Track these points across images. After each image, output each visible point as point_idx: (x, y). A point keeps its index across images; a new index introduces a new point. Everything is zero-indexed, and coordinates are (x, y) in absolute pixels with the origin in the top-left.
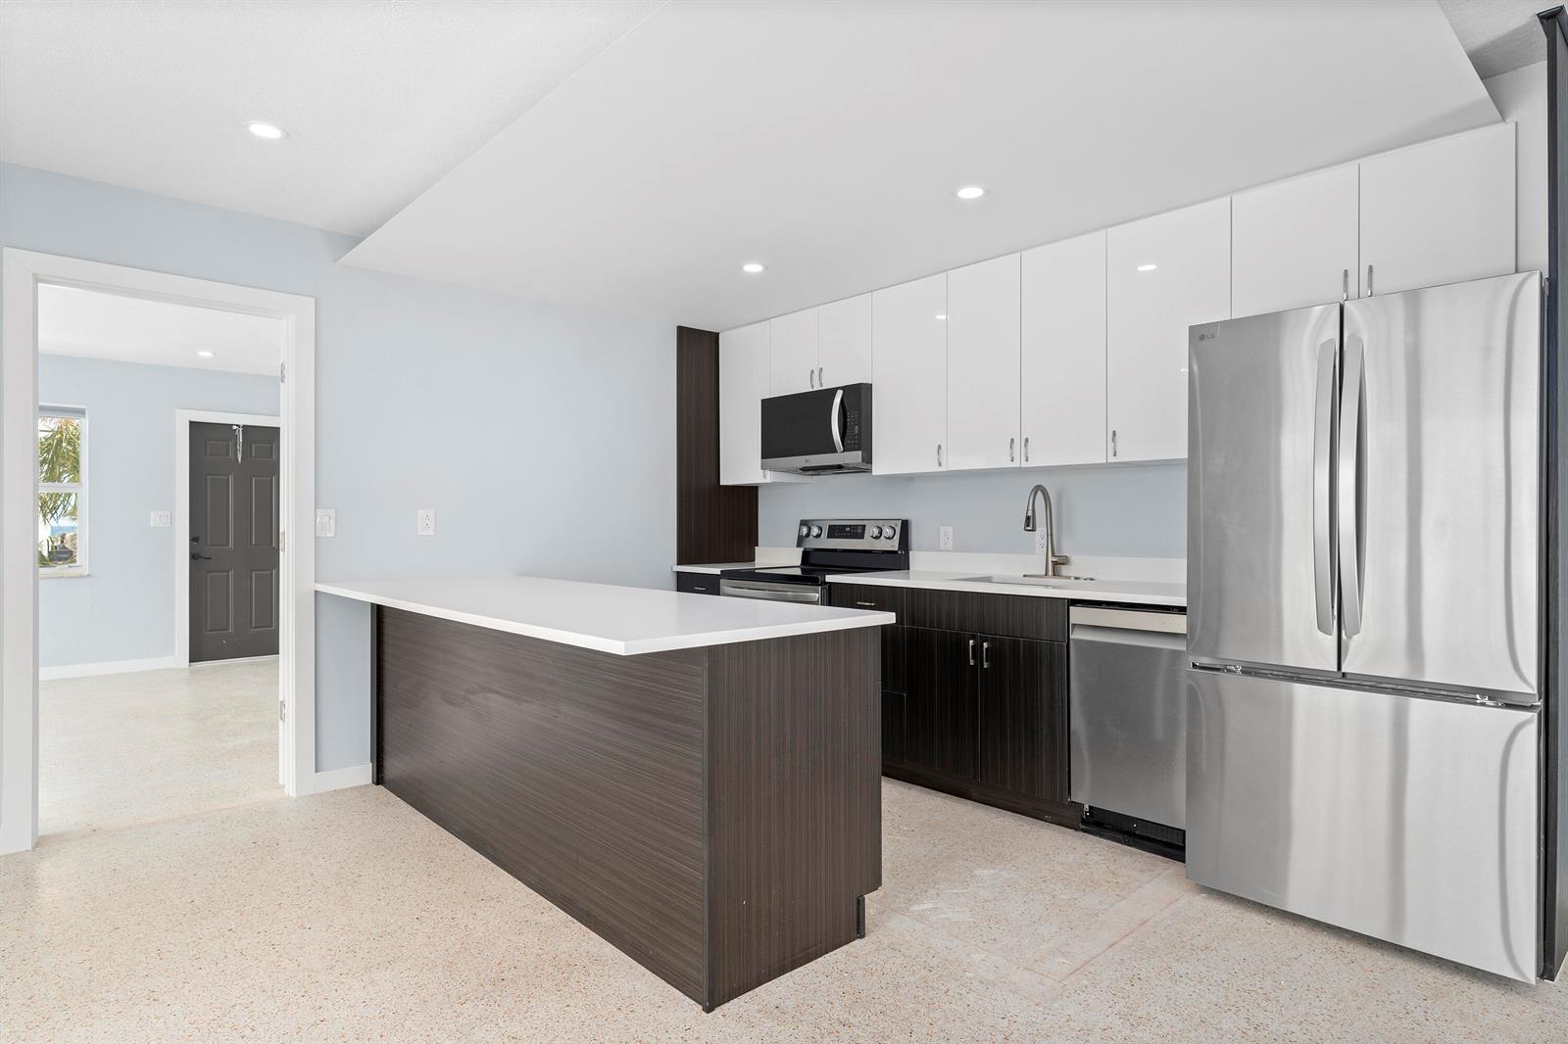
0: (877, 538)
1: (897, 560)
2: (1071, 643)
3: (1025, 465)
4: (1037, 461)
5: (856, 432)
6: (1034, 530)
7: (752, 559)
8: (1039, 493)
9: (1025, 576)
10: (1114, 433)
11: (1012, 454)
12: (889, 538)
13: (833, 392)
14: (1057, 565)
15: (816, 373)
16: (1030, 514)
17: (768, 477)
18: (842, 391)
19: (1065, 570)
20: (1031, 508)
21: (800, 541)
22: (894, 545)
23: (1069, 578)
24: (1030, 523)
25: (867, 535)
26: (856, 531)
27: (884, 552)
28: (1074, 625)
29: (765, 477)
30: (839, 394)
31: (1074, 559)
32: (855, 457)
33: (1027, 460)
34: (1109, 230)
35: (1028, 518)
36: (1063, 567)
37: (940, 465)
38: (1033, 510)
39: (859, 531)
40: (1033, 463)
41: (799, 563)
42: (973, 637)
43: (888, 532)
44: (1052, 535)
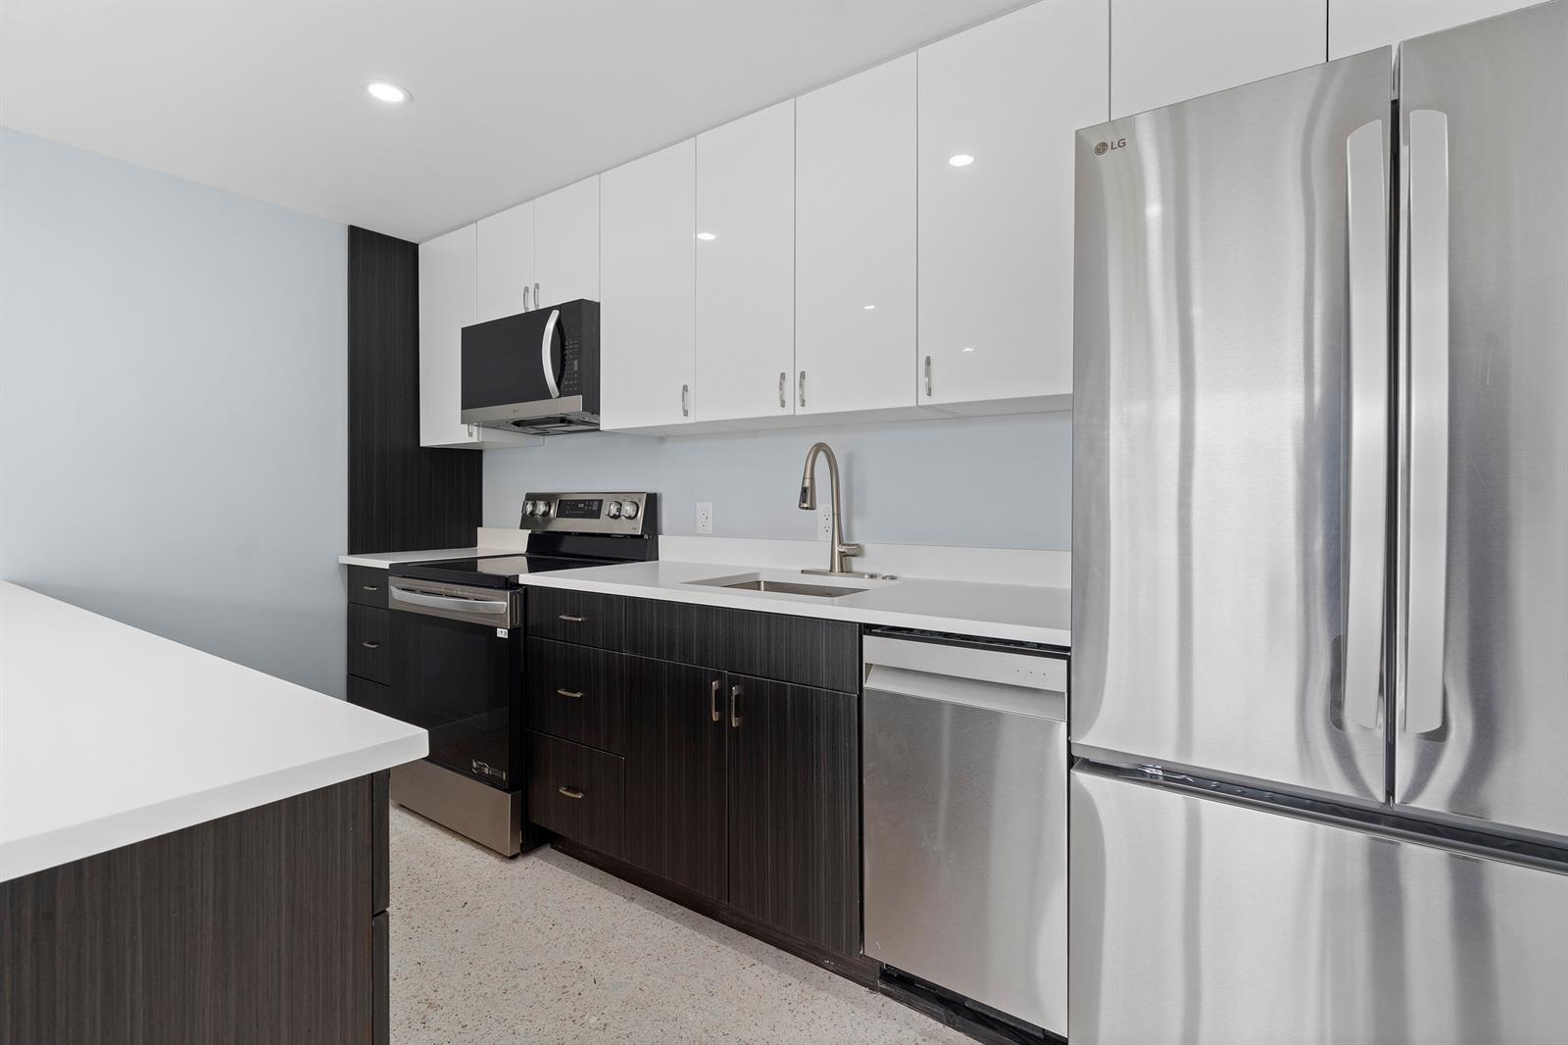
0: (615, 517)
1: (640, 548)
2: (865, 693)
3: (800, 411)
4: (819, 404)
5: (576, 369)
6: (812, 508)
7: (472, 542)
8: (821, 455)
9: (803, 572)
10: (928, 361)
11: (781, 396)
12: (629, 518)
13: (547, 312)
14: (846, 557)
15: (531, 291)
16: (807, 484)
17: (475, 434)
18: (558, 312)
19: (856, 564)
20: (808, 475)
21: (527, 521)
22: (636, 528)
23: (861, 575)
24: (807, 497)
25: (604, 512)
26: (588, 508)
27: (625, 536)
28: (869, 666)
29: (471, 434)
30: (555, 315)
31: (868, 548)
32: (573, 404)
33: (803, 405)
34: (923, 51)
35: (804, 490)
36: (854, 559)
37: (686, 413)
38: (812, 479)
39: (595, 508)
40: (813, 408)
41: (523, 549)
42: (719, 676)
43: (628, 509)
44: (839, 515)
